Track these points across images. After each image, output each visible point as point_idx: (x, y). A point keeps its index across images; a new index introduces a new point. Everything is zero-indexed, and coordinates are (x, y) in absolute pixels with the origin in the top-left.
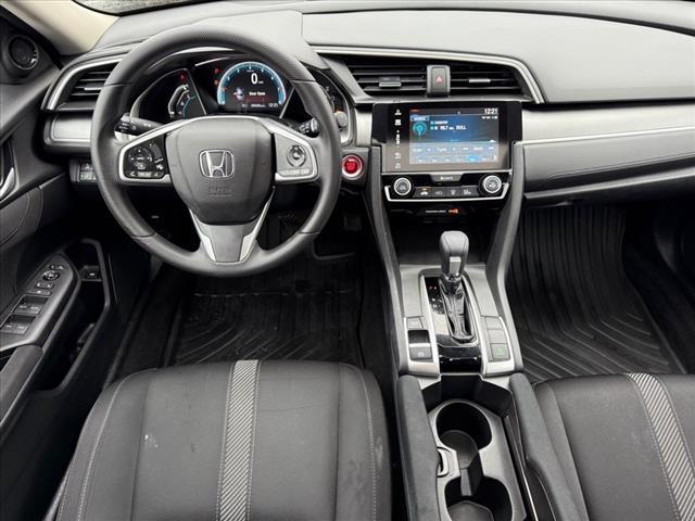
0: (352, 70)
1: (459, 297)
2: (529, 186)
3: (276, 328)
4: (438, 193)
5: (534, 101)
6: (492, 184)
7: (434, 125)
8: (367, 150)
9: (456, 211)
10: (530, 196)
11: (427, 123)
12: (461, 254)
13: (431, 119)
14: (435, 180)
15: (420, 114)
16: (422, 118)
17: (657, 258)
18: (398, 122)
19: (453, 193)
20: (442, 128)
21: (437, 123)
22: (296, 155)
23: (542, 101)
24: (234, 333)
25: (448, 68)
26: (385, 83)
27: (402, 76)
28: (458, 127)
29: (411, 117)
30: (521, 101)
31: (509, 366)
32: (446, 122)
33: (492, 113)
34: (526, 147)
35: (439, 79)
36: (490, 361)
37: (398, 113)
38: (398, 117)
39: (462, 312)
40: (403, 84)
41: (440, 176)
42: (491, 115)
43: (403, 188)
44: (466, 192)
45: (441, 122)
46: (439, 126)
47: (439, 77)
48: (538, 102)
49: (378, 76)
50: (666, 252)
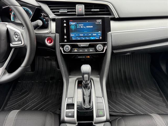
0: (49, 7)
1: (89, 88)
2: (114, 48)
3: (41, 93)
4: (81, 51)
5: (115, 17)
6: (99, 47)
7: (78, 26)
8: (54, 35)
9: (89, 57)
10: (115, 51)
11: (76, 25)
12: (88, 73)
13: (77, 24)
14: (79, 46)
15: (73, 22)
16: (74, 23)
17: (161, 70)
18: (65, 25)
19: (86, 50)
20: (81, 27)
21: (79, 25)
22: (16, 36)
23: (118, 17)
24: (28, 94)
25: (83, 6)
26: (61, 11)
27: (68, 9)
28: (87, 27)
29: (70, 23)
30: (110, 17)
31: (104, 118)
32: (82, 25)
33: (99, 21)
34: (112, 34)
35: (80, 10)
36: (97, 117)
37: (65, 21)
38: (65, 23)
39: (89, 95)
40: (68, 12)
41: (81, 44)
42: (99, 22)
43: (67, 49)
44: (91, 50)
45: (81, 25)
46: (80, 26)
47: (80, 9)
48: (116, 17)
49: (59, 9)
50: (164, 68)
